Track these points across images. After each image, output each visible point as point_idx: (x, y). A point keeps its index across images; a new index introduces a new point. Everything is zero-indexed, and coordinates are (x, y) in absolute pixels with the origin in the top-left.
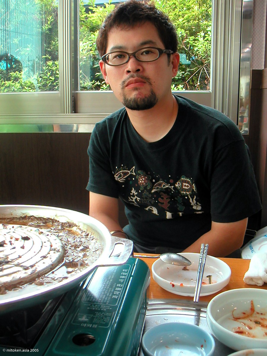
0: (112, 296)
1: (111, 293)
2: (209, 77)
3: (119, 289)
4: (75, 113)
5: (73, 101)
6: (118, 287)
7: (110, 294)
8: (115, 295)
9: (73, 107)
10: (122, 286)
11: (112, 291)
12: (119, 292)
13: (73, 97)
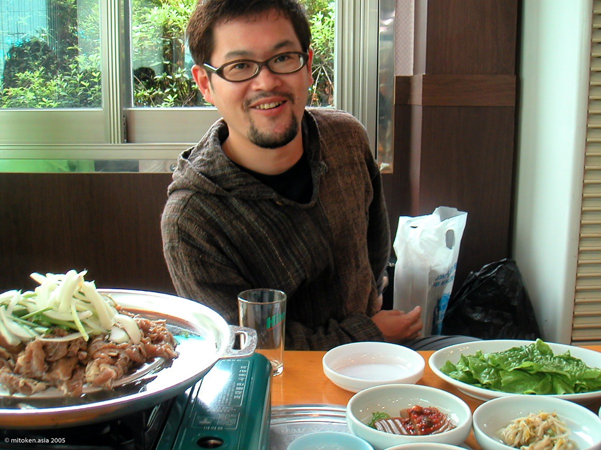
0: (233, 397)
1: (232, 393)
2: (331, 83)
3: (240, 388)
4: (128, 142)
5: (124, 124)
6: (239, 386)
7: (230, 394)
8: (236, 395)
9: (124, 133)
10: (243, 385)
11: (233, 390)
12: (241, 392)
13: (124, 117)
